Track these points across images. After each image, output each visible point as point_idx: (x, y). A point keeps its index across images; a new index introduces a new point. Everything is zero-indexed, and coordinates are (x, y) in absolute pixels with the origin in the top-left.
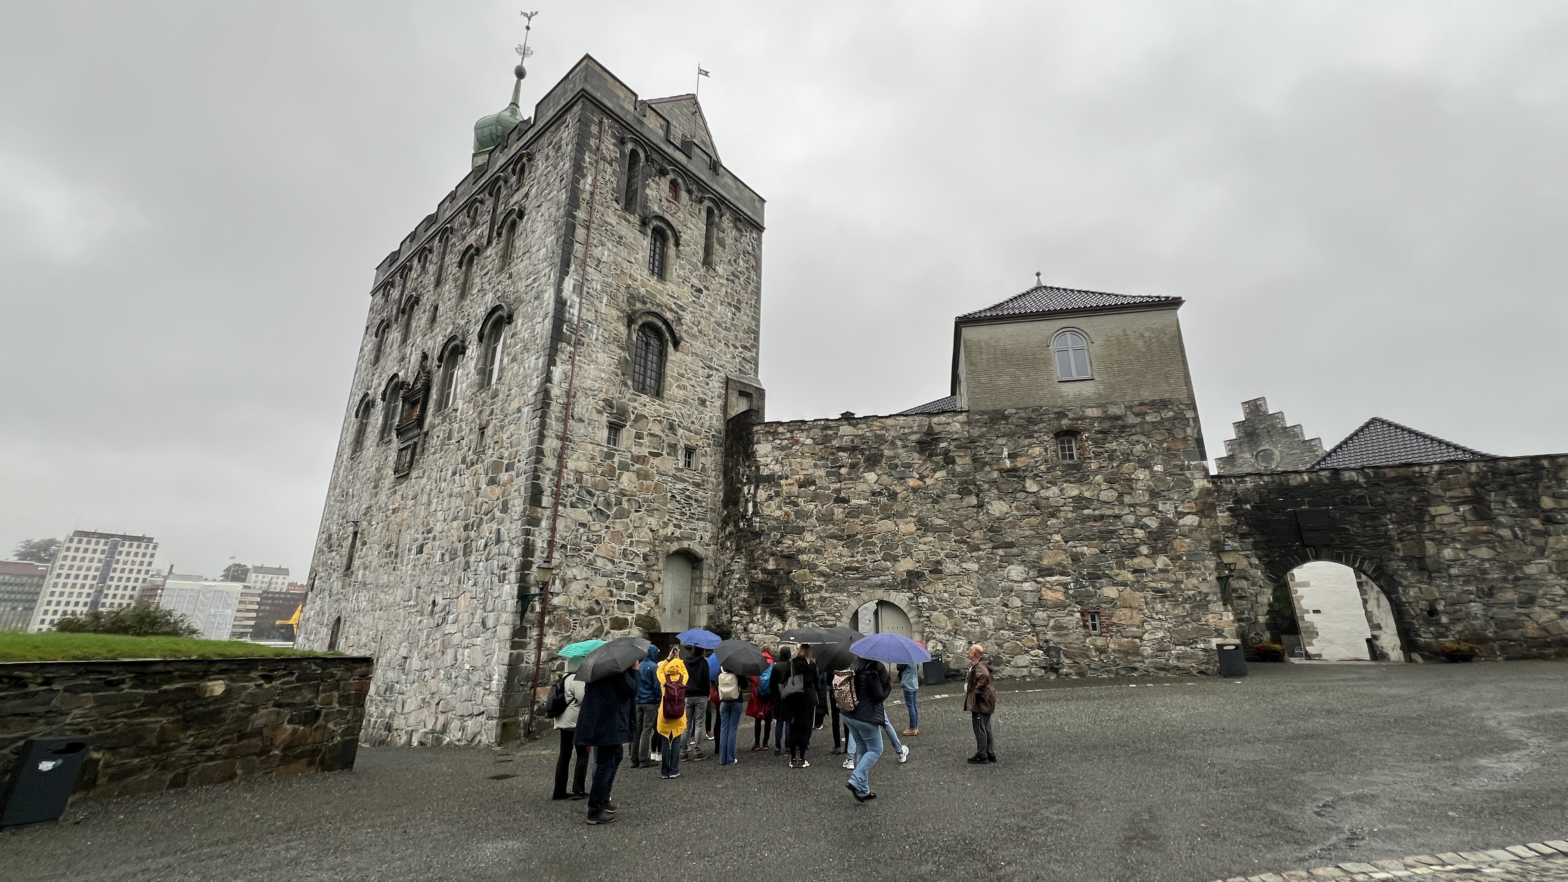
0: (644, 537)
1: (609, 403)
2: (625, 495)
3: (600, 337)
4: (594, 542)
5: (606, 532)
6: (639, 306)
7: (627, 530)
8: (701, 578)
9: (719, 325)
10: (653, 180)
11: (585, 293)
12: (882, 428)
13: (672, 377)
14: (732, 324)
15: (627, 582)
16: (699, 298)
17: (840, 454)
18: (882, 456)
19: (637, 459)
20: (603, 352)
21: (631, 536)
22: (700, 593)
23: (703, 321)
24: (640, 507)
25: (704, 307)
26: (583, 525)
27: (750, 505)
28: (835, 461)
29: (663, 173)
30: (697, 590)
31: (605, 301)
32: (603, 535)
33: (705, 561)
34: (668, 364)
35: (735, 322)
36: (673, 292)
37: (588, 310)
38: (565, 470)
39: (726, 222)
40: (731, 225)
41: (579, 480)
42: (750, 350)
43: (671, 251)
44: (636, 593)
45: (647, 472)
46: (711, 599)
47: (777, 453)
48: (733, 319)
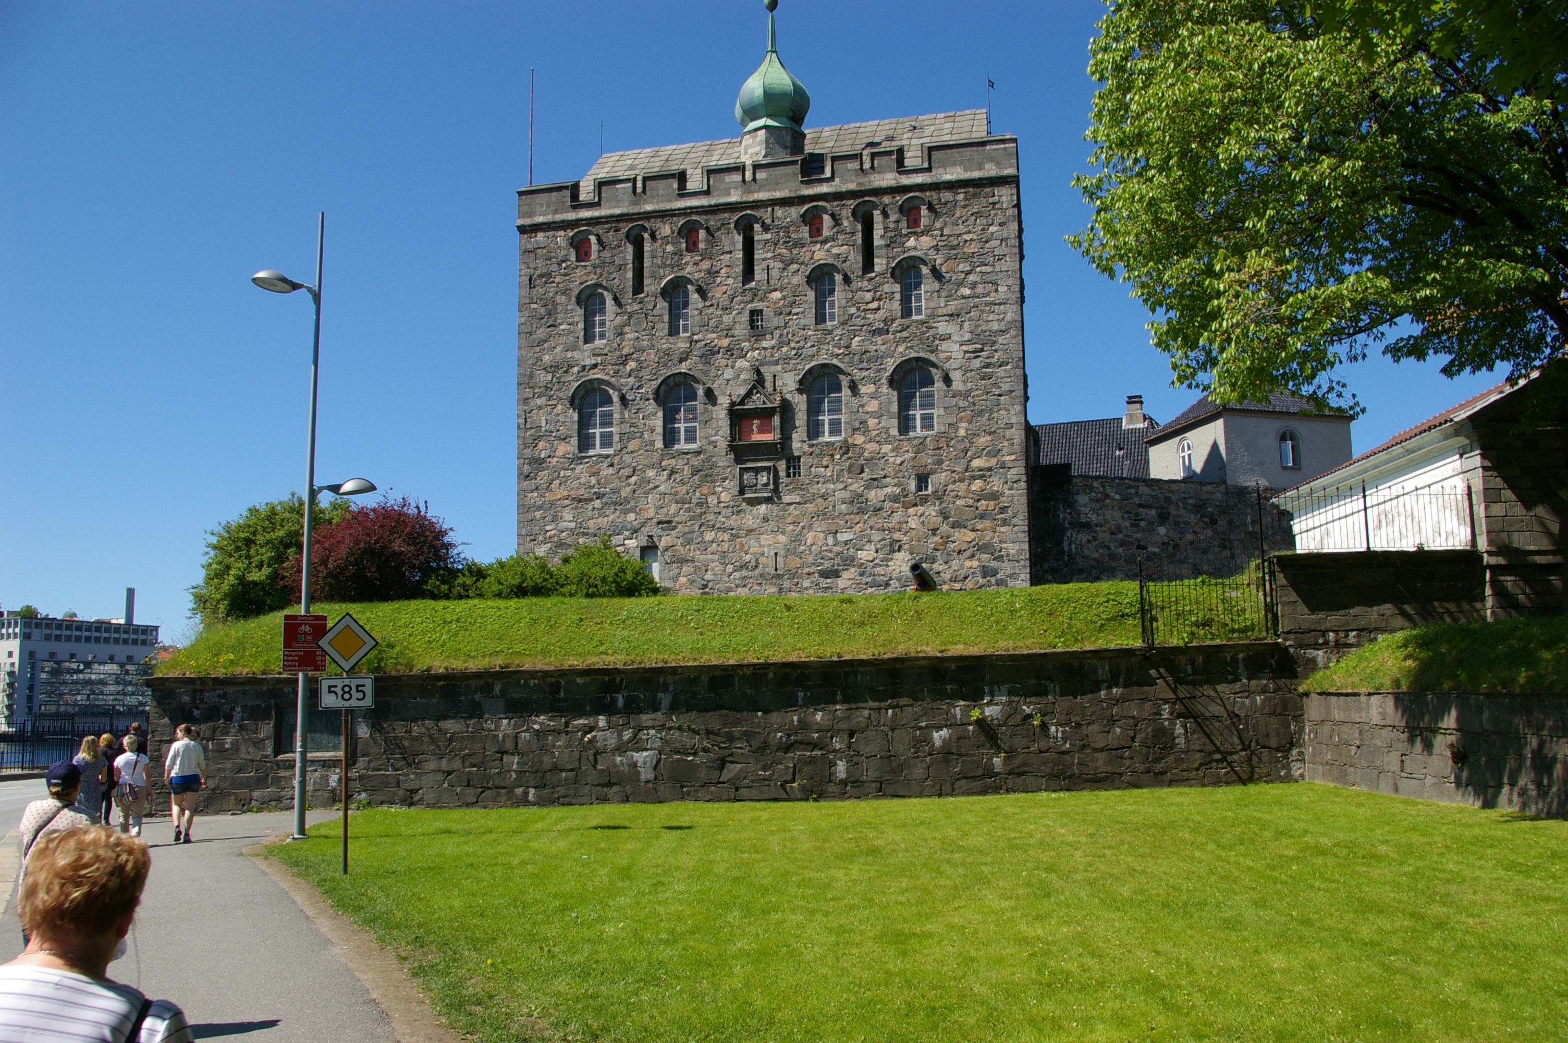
12: (1170, 491)
17: (1141, 510)
18: (1169, 513)
28: (1137, 515)
47: (1093, 505)
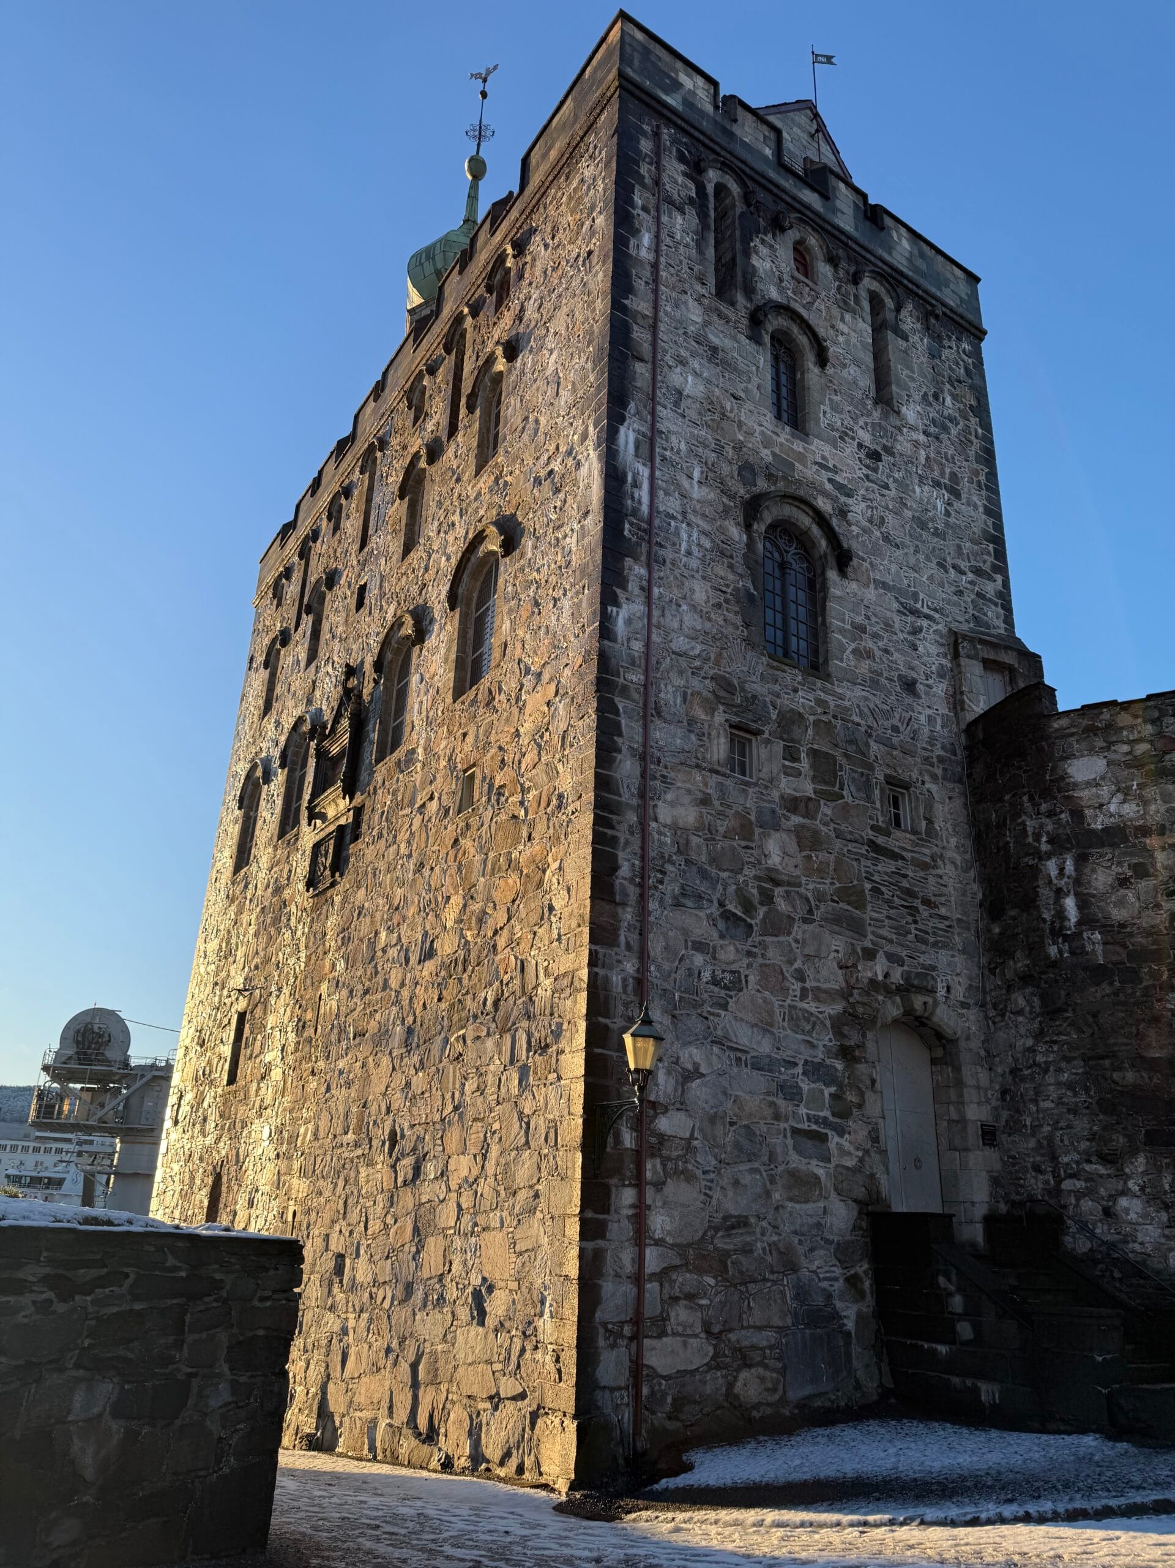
0: (827, 981)
1: (725, 687)
2: (777, 883)
3: (695, 549)
4: (726, 988)
5: (749, 966)
6: (762, 485)
7: (791, 962)
8: (959, 1083)
9: (923, 525)
10: (763, 242)
11: (658, 460)
13: (842, 631)
14: (947, 524)
15: (805, 1086)
16: (875, 470)
19: (793, 804)
20: (704, 578)
21: (801, 976)
22: (963, 1121)
23: (889, 518)
24: (810, 912)
25: (886, 487)
26: (700, 946)
27: (1070, 903)
29: (778, 226)
30: (954, 1116)
31: (696, 474)
32: (743, 971)
33: (963, 1044)
34: (831, 605)
35: (952, 520)
36: (823, 457)
37: (667, 494)
38: (653, 824)
39: (909, 321)
40: (919, 326)
41: (683, 849)
42: (991, 579)
43: (812, 372)
44: (826, 1113)
45: (816, 833)
46: (989, 1136)
47: (1124, 775)
48: (948, 514)
